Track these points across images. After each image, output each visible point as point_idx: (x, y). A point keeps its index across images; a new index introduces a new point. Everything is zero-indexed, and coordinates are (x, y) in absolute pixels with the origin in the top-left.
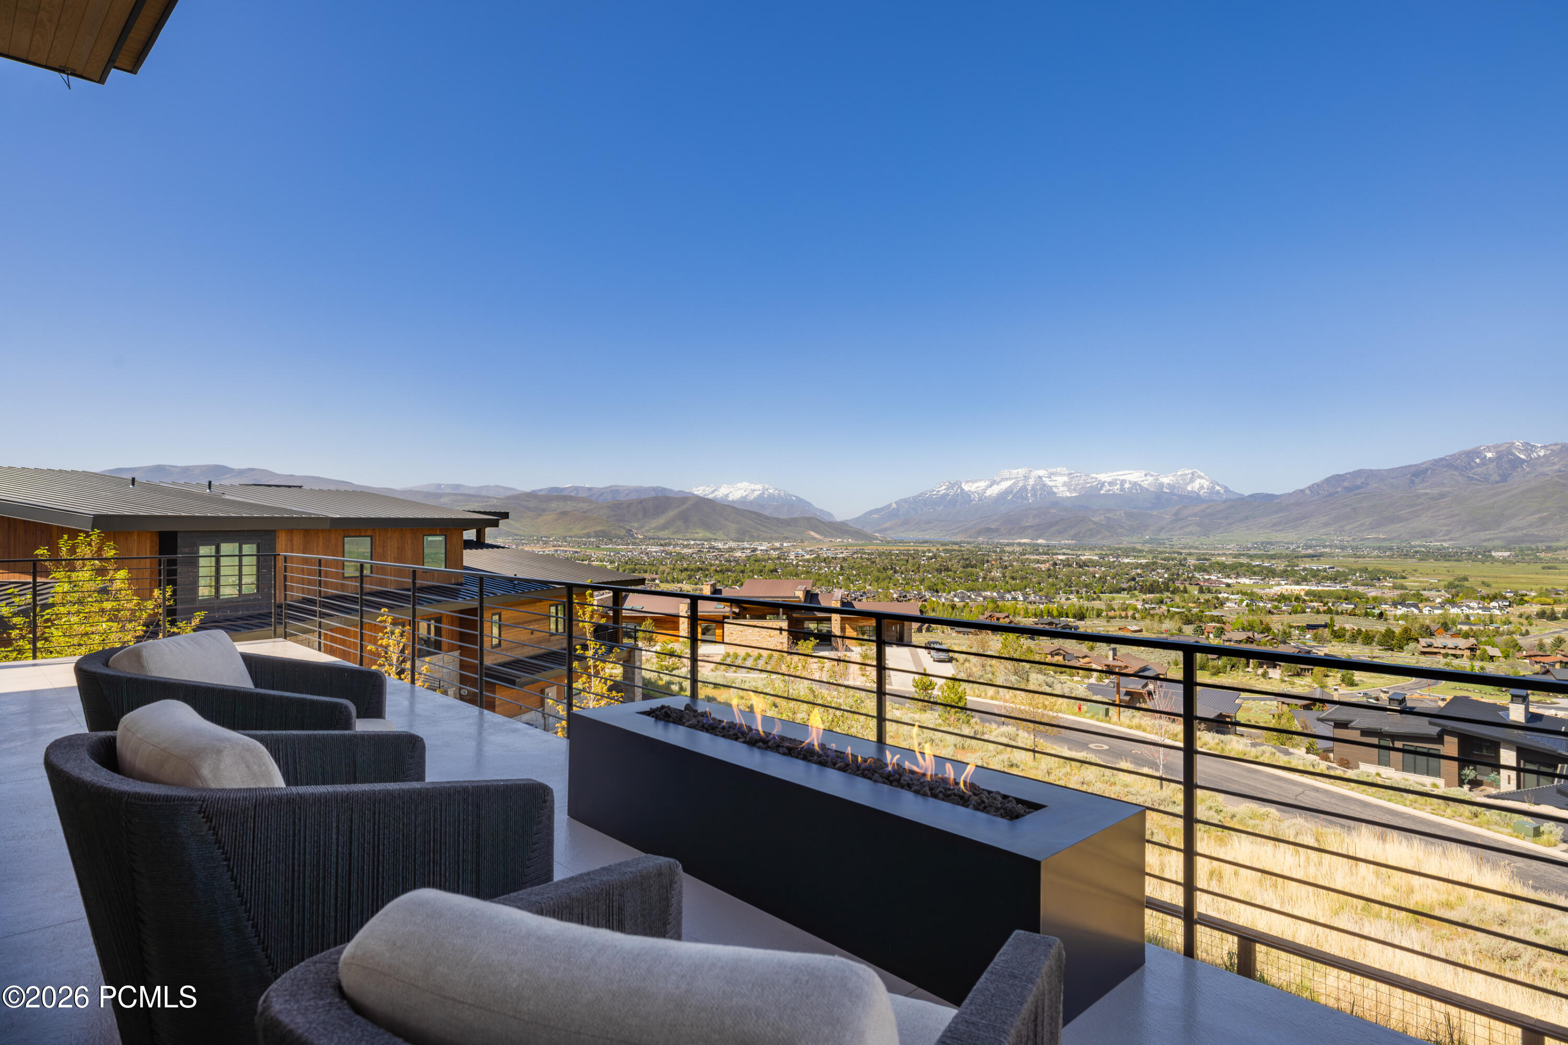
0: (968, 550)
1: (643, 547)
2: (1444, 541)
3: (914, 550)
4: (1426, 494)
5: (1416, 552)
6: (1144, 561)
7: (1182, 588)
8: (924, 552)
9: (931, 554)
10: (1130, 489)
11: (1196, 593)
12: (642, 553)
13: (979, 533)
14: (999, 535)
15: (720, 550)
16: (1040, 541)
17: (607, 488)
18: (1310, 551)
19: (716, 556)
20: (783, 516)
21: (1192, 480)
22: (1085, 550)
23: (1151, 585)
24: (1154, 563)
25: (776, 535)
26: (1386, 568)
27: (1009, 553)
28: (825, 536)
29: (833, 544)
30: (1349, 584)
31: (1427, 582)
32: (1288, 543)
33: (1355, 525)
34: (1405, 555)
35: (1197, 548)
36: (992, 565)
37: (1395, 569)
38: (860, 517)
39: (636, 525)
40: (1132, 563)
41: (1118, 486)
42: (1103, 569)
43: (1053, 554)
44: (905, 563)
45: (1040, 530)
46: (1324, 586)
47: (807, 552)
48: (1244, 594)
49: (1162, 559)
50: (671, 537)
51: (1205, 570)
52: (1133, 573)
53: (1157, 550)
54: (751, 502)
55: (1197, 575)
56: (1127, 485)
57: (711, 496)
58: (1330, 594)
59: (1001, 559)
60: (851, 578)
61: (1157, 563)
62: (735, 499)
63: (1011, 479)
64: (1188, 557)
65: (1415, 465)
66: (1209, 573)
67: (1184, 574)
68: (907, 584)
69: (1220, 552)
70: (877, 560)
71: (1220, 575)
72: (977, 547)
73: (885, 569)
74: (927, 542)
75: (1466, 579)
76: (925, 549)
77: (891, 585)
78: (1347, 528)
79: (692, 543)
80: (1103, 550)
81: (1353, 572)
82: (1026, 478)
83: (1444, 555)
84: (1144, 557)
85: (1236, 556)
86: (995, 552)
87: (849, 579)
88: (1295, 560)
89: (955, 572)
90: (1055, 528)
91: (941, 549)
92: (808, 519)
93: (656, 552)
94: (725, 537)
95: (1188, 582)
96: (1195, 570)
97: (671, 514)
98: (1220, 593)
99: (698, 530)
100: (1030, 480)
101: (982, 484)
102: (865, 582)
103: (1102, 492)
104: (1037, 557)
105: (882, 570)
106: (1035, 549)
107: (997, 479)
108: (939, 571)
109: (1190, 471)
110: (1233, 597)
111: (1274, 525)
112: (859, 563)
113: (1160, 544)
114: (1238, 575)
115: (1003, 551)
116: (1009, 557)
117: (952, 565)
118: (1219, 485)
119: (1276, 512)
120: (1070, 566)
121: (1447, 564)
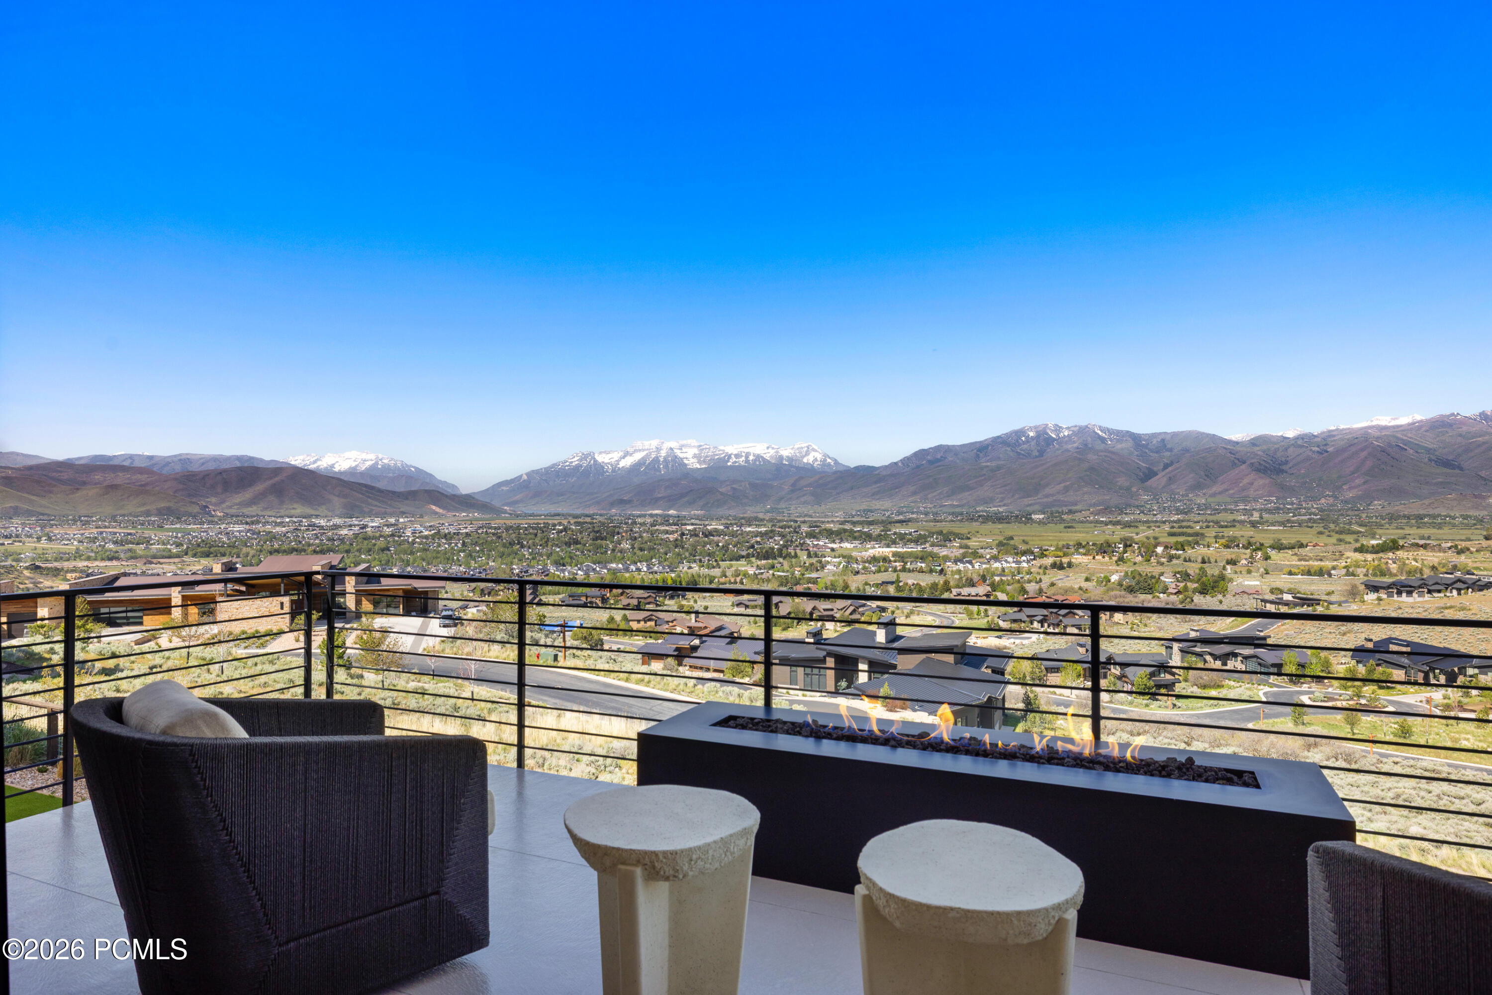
0: (600, 522)
1: (223, 526)
2: (1000, 506)
3: (544, 523)
4: (987, 466)
5: (979, 516)
6: (763, 529)
7: (793, 554)
8: (554, 525)
9: (561, 527)
10: (754, 460)
11: (805, 557)
12: (221, 533)
13: (612, 505)
14: (632, 507)
15: (322, 528)
16: (671, 512)
17: (175, 456)
18: (901, 517)
19: (316, 534)
20: (400, 488)
21: (807, 454)
22: (712, 519)
23: (767, 552)
24: (772, 531)
25: (389, 510)
26: (957, 530)
27: (640, 524)
28: (449, 510)
29: (457, 518)
30: (927, 545)
31: (984, 542)
32: (884, 511)
33: (935, 494)
34: (972, 519)
35: (811, 516)
36: (623, 536)
37: (964, 531)
38: (487, 490)
39: (213, 500)
40: (753, 532)
41: (743, 458)
42: (727, 538)
43: (682, 525)
44: (533, 536)
45: (671, 501)
46: (908, 548)
47: (426, 528)
48: (844, 557)
49: (780, 527)
50: (260, 513)
51: (814, 537)
52: (753, 541)
53: (776, 519)
54: (362, 474)
55: (808, 541)
56: (751, 458)
57: (312, 467)
58: (910, 555)
59: (631, 530)
60: (473, 554)
61: (775, 531)
62: (342, 470)
63: (644, 450)
64: (802, 525)
65: (980, 442)
66: (818, 539)
67: (796, 540)
68: (533, 558)
69: (830, 520)
70: (504, 535)
71: (827, 541)
72: (609, 519)
73: (512, 544)
74: (558, 515)
75: (1011, 538)
76: (556, 522)
77: (516, 560)
78: (930, 496)
79: (287, 520)
80: (729, 520)
81: (931, 534)
82: (658, 449)
83: (999, 519)
84: (765, 525)
85: (842, 523)
86: (626, 523)
87: (471, 556)
88: (889, 526)
89: (585, 545)
90: (686, 499)
91: (572, 522)
92: (428, 492)
93: (240, 532)
94: (330, 514)
95: (799, 548)
96: (806, 537)
97: (260, 487)
98: (825, 557)
99: (295, 506)
100: (662, 452)
101: (615, 456)
102: (488, 558)
103: (729, 464)
104: (667, 528)
105: (508, 545)
106: (666, 520)
107: (631, 450)
108: (568, 544)
109: (806, 445)
110: (835, 560)
111: (873, 494)
112: (484, 539)
113: (779, 513)
114: (842, 541)
115: (634, 523)
116: (639, 528)
117: (582, 538)
118: (829, 458)
119: (876, 483)
120: (697, 535)
121: (1000, 526)
